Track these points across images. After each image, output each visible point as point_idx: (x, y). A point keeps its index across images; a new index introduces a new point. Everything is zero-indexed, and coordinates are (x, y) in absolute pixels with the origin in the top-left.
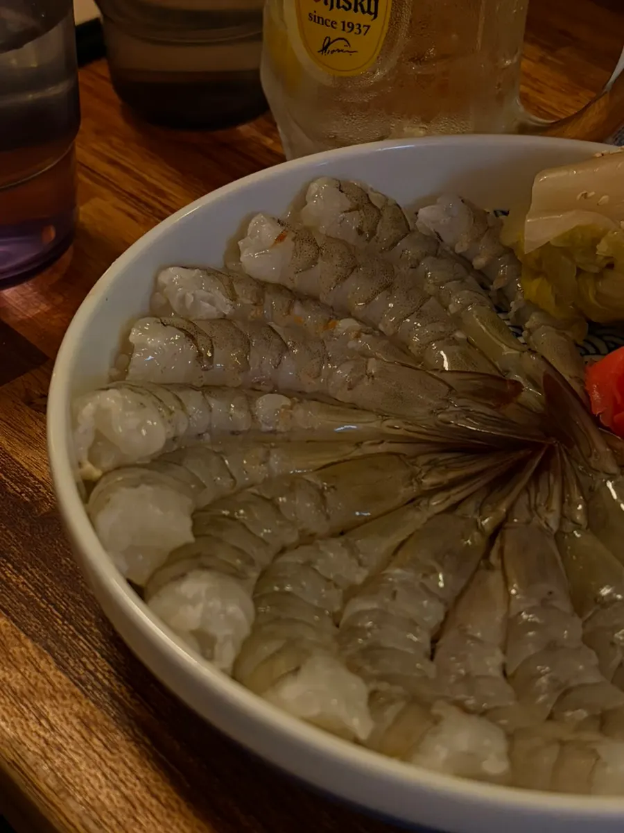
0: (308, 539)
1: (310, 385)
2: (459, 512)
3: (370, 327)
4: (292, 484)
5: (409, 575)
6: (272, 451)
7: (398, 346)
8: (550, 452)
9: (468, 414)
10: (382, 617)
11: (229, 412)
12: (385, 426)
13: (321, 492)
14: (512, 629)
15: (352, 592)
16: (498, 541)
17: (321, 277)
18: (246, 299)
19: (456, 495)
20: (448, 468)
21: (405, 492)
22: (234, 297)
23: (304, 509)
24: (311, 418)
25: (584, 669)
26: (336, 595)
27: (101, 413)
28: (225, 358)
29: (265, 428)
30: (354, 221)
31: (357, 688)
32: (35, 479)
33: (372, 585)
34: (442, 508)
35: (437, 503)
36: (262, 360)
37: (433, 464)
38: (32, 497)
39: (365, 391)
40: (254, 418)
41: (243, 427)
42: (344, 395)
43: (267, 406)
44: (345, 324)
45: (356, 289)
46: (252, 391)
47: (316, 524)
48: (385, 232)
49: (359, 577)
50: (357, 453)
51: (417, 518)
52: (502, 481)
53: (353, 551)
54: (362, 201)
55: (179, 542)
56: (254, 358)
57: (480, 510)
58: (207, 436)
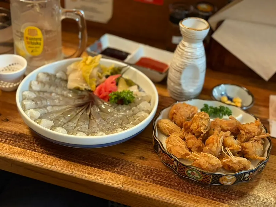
0: (65, 123)
1: (52, 104)
2: (84, 114)
3: (57, 94)
4: (59, 117)
5: (81, 123)
6: (54, 114)
7: (63, 95)
8: (92, 102)
9: (78, 101)
11: (44, 111)
12: (68, 106)
13: (64, 117)
14: (98, 125)
16: (91, 116)
17: (47, 88)
18: (37, 94)
19: (83, 111)
20: (79, 109)
21: (75, 114)
22: (35, 94)
23: (63, 120)
24: (57, 109)
25: (109, 126)
26: (73, 128)
29: (50, 111)
30: (48, 78)
33: (77, 126)
34: (81, 114)
35: (80, 114)
36: (44, 102)
37: (77, 109)
38: (14, 133)
39: (62, 103)
40: (48, 110)
41: (47, 112)
42: (59, 104)
43: (49, 108)
44: (53, 94)
45: (52, 88)
46: (45, 107)
47: (65, 121)
48: (53, 79)
49: (75, 125)
50: (66, 111)
51: (79, 116)
52: (87, 109)
53: (72, 122)
54: (48, 75)
55: (52, 125)
57: (86, 112)
58: (42, 115)
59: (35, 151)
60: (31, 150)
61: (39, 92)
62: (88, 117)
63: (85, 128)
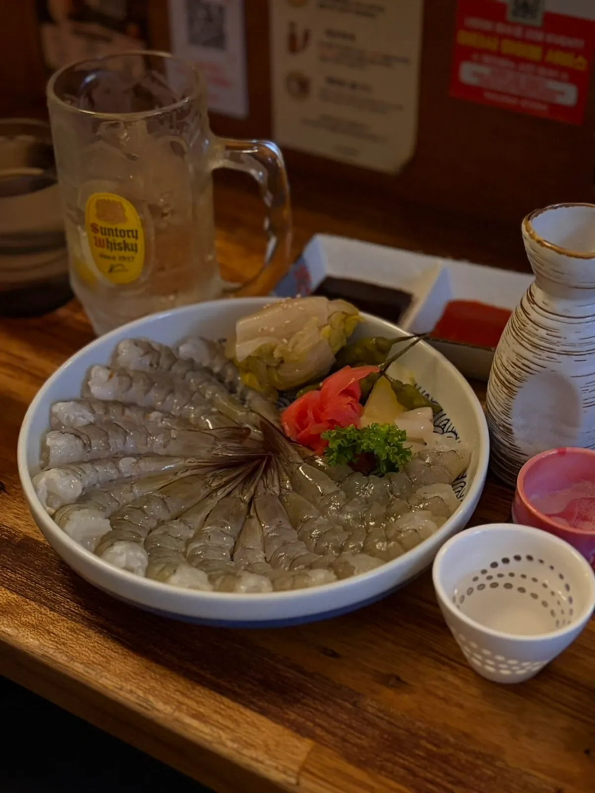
0: (161, 523)
1: (144, 450)
2: (232, 495)
3: (167, 414)
4: (148, 499)
5: (214, 528)
6: (133, 485)
7: (183, 421)
8: (270, 458)
9: (227, 448)
10: (205, 548)
11: (106, 471)
12: (186, 463)
13: (163, 499)
14: (266, 542)
15: (188, 542)
16: (253, 505)
17: (136, 392)
18: (100, 412)
19: (229, 489)
20: (222, 477)
21: (204, 492)
22: (93, 412)
23: (157, 510)
24: (148, 466)
25: (301, 550)
26: (182, 544)
27: (49, 482)
28: (97, 444)
29: (126, 475)
30: (147, 360)
31: (202, 575)
32: (7, 527)
33: (197, 537)
34: (224, 495)
35: (220, 494)
36: (116, 443)
37: (215, 476)
38: (8, 537)
39: (173, 448)
40: (119, 471)
41: (115, 477)
42: (162, 451)
43: (125, 464)
44: (154, 415)
45: (155, 396)
46: (114, 459)
47: (165, 516)
48: (164, 363)
49: (191, 535)
50: (176, 478)
51: (212, 503)
52: (249, 478)
53: (185, 523)
54: (148, 349)
55: (104, 533)
56: (111, 441)
57: (242, 492)
58: (98, 485)
59: (51, 609)
60: (42, 603)
61: (106, 404)
62: (243, 506)
63: (221, 548)
